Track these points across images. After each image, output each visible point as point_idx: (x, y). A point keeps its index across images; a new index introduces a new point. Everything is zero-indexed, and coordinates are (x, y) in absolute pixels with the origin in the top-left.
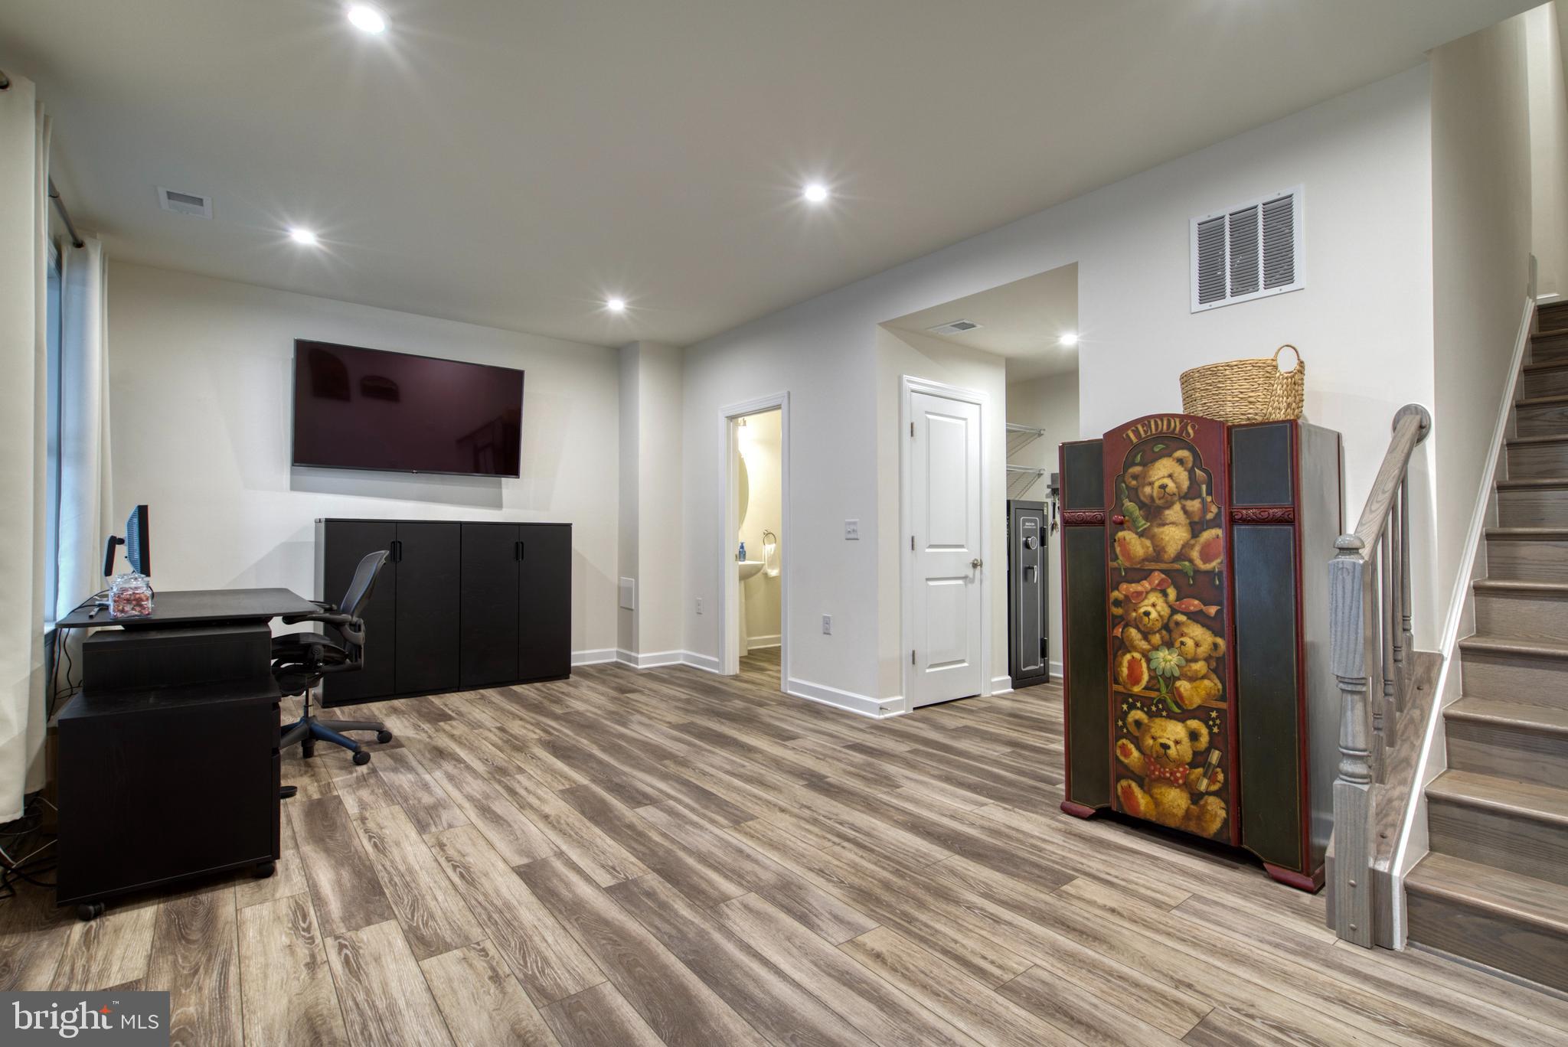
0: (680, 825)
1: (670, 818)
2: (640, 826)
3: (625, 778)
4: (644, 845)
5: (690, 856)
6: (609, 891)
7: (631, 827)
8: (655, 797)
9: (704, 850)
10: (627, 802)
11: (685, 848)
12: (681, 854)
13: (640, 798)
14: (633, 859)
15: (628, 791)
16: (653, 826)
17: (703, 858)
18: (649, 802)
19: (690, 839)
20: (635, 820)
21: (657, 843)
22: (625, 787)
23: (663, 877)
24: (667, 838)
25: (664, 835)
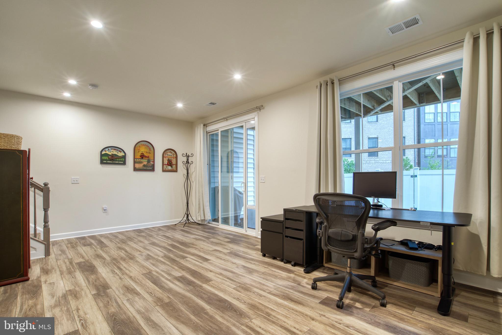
0: (168, 271)
1: (171, 273)
2: (180, 270)
3: (188, 288)
4: (179, 266)
5: (167, 264)
6: (187, 257)
7: (183, 270)
8: (175, 280)
9: (164, 265)
10: (185, 278)
11: (168, 265)
12: (169, 264)
13: (181, 279)
14: (182, 263)
15: (185, 282)
16: (176, 270)
17: (164, 263)
18: (178, 278)
19: (166, 267)
20: (182, 272)
21: (176, 266)
22: (187, 284)
23: (175, 260)
24: (173, 267)
25: (173, 268)
